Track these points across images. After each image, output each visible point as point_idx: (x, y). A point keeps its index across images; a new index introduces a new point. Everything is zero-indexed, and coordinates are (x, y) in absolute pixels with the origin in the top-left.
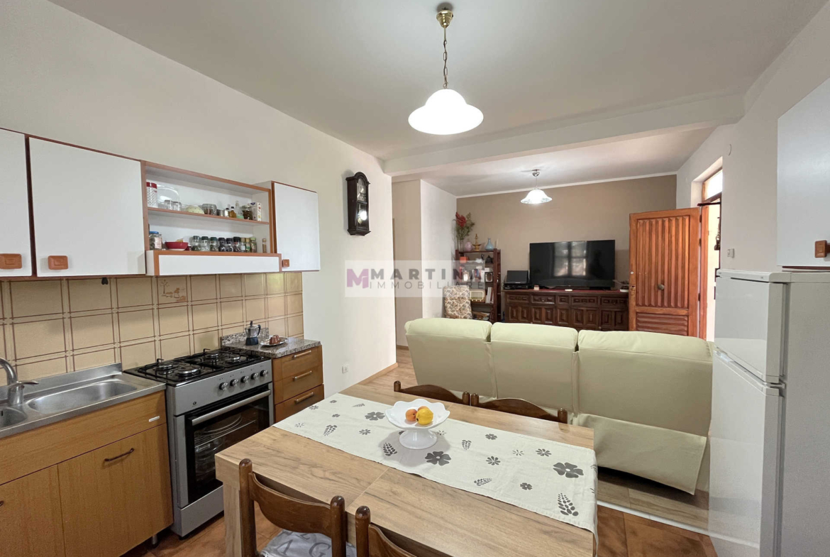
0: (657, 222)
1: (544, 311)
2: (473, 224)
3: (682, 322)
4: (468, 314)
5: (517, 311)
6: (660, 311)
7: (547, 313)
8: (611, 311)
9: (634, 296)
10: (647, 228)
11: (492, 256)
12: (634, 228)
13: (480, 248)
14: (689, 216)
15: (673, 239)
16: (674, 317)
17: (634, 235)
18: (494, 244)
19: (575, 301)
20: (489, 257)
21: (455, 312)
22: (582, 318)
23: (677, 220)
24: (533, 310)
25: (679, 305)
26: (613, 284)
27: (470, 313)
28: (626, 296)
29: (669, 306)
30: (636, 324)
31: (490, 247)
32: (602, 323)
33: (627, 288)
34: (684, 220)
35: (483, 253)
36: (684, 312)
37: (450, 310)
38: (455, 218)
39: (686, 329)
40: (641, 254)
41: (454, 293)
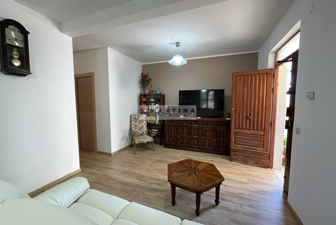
0: (248, 78)
1: (185, 129)
2: (150, 80)
3: (260, 139)
4: (145, 130)
5: (171, 129)
6: (248, 132)
7: (187, 131)
8: (221, 130)
9: (234, 123)
10: (242, 81)
11: (159, 98)
12: (235, 81)
13: (154, 93)
14: (267, 74)
15: (257, 88)
16: (255, 136)
17: (235, 85)
18: (161, 91)
19: (202, 124)
20: (158, 98)
21: (137, 130)
22: (206, 134)
23: (260, 77)
24: (180, 129)
25: (259, 129)
26: (223, 115)
27: (146, 130)
28: (229, 122)
29: (253, 129)
30: (235, 139)
31: (158, 92)
32: (216, 137)
33: (230, 117)
34: (264, 76)
35: (155, 96)
36: (262, 133)
37: (133, 128)
38: (141, 75)
39: (263, 143)
40: (238, 98)
41: (136, 119)
